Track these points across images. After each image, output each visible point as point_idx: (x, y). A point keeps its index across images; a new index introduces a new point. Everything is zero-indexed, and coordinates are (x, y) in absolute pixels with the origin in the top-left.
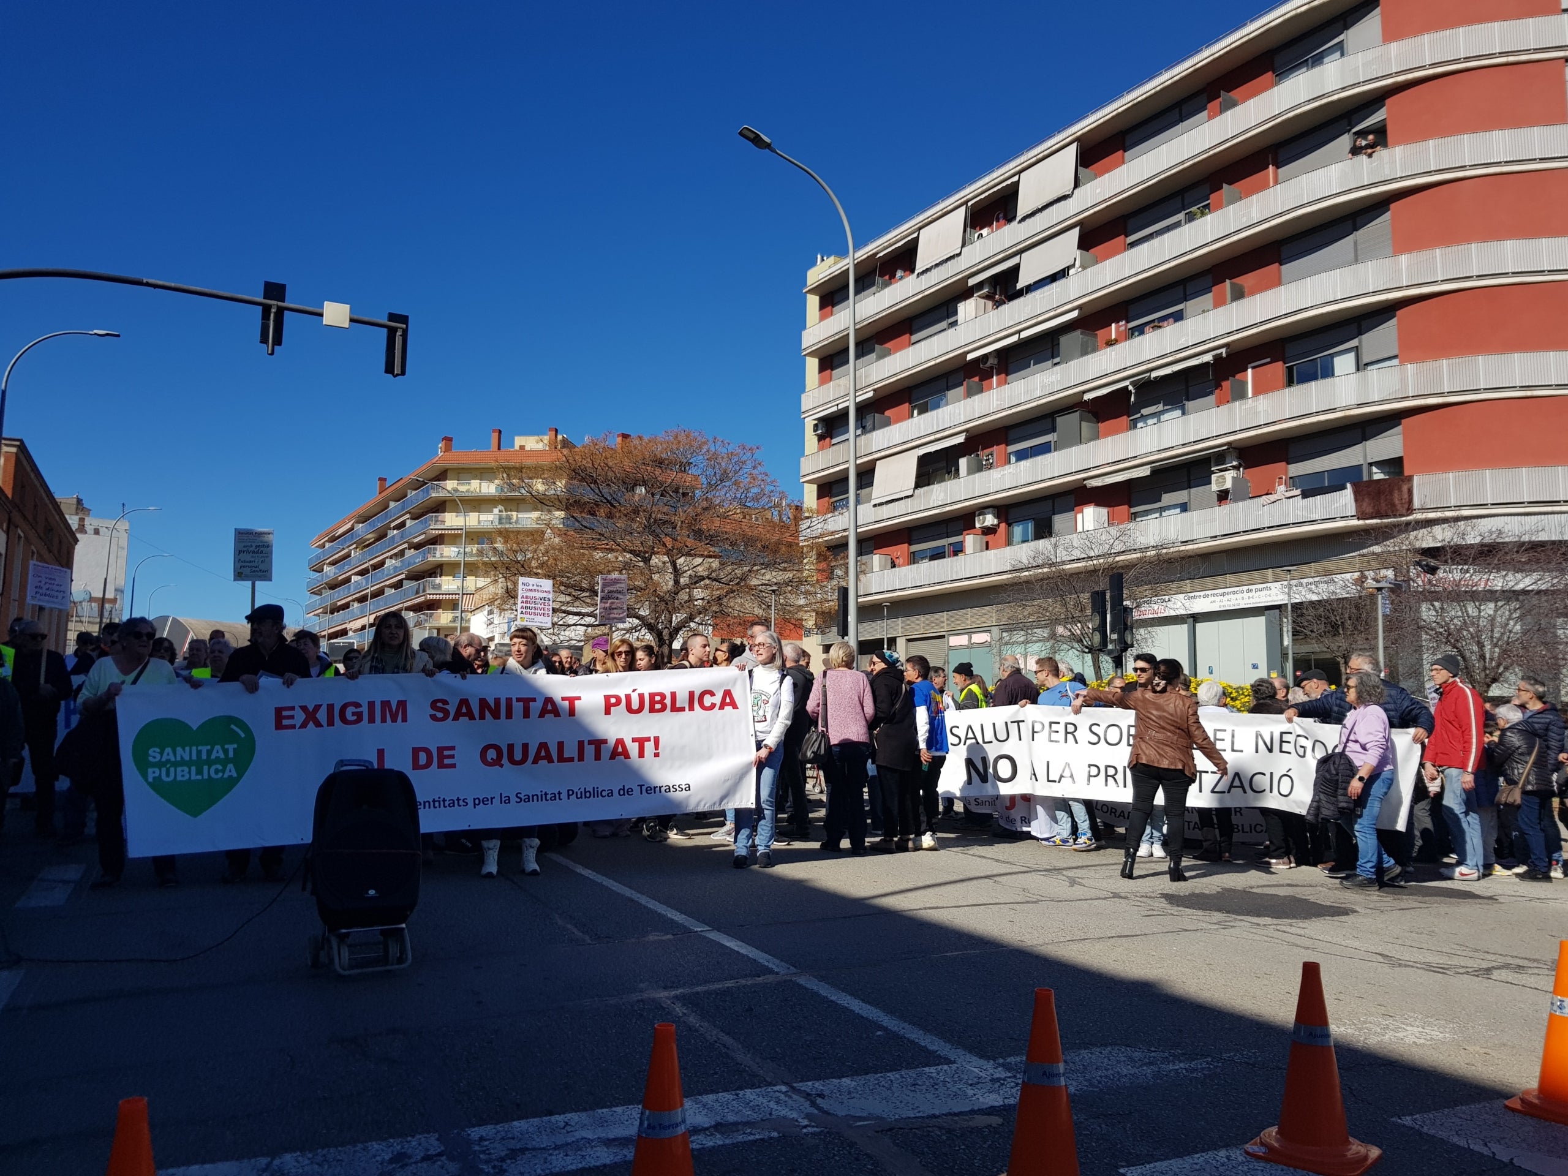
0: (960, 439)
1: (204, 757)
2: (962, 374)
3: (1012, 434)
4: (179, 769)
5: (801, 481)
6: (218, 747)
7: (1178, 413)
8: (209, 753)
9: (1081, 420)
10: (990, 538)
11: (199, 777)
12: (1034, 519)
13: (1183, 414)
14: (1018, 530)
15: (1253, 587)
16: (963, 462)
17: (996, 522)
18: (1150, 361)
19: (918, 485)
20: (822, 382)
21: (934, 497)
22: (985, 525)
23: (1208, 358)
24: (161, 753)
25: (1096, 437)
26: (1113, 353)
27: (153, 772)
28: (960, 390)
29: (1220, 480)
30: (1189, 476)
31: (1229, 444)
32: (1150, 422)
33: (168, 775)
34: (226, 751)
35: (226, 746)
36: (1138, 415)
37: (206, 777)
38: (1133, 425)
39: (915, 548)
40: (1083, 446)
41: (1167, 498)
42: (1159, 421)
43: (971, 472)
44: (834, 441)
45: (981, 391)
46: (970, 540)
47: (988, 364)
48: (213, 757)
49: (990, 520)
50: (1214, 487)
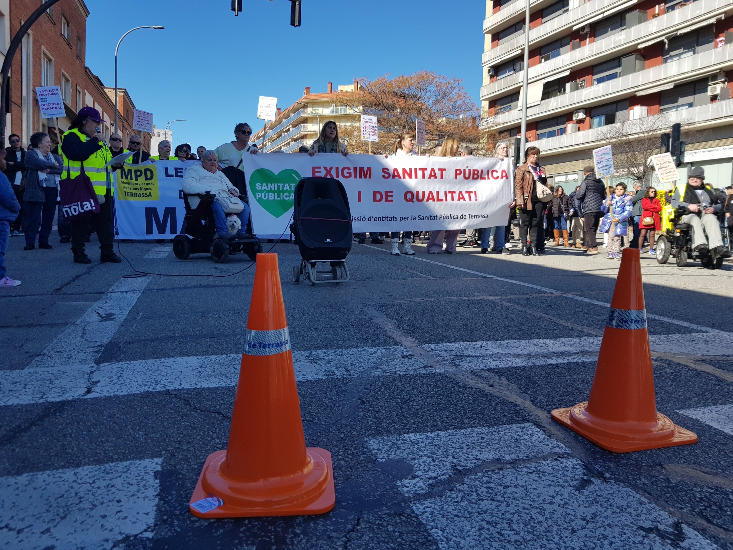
0: (568, 73)
1: (281, 189)
2: (569, 38)
3: (596, 69)
4: (270, 194)
5: (481, 99)
6: (287, 185)
7: (692, 53)
8: (283, 187)
9: (636, 59)
10: (581, 125)
11: (279, 199)
12: (605, 114)
13: (694, 53)
14: (596, 121)
15: (727, 147)
16: (568, 86)
17: (584, 116)
18: (677, 25)
19: (542, 99)
20: (493, 47)
21: (551, 104)
22: (578, 118)
23: (713, 21)
24: (262, 186)
25: (643, 68)
26: (656, 21)
27: (258, 195)
28: (568, 47)
29: (713, 89)
30: (695, 88)
31: (721, 69)
32: (675, 59)
33: (265, 197)
34: (290, 187)
35: (291, 184)
36: (668, 56)
37: (282, 199)
38: (665, 61)
39: (539, 132)
40: (636, 74)
41: (682, 100)
42: (680, 58)
43: (572, 90)
44: (498, 78)
45: (580, 46)
46: (570, 126)
47: (585, 32)
48: (285, 189)
49: (581, 115)
50: (709, 93)
